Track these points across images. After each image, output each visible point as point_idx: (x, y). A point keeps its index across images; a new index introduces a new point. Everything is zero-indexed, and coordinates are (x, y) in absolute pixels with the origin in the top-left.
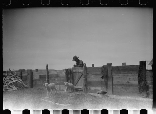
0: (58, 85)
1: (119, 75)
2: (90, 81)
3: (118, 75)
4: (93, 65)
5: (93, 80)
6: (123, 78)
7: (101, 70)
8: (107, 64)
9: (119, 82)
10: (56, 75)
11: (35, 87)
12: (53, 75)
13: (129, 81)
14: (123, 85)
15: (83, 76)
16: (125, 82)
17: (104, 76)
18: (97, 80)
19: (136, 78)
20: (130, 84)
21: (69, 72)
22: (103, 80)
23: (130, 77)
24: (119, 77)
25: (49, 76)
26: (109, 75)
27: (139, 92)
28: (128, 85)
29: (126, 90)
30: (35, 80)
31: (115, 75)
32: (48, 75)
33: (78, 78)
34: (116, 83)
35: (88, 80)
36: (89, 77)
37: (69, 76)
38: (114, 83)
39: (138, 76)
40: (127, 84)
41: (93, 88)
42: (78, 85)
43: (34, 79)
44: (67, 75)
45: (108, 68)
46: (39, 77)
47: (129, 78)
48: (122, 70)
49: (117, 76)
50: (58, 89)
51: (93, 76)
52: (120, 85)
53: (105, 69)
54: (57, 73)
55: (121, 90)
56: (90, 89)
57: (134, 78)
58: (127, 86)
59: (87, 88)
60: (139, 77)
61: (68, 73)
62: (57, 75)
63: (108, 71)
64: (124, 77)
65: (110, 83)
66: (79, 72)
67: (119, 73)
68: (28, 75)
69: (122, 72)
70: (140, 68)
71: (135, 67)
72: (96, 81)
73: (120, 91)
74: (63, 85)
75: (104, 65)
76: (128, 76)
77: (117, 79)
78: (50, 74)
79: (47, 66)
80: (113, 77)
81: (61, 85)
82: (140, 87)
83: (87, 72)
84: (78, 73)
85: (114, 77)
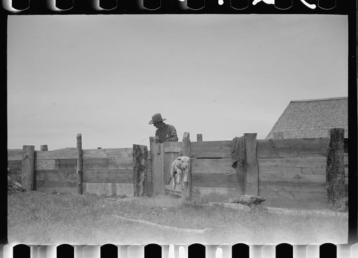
0: (110, 184)
1: (275, 161)
2: (200, 174)
3: (273, 161)
4: (200, 137)
5: (206, 172)
6: (286, 167)
7: (230, 148)
8: (246, 134)
9: (274, 175)
10: (105, 159)
11: (42, 189)
12: (94, 159)
13: (301, 175)
14: (283, 183)
16: (289, 176)
17: (238, 163)
18: (218, 171)
19: (317, 167)
20: (302, 180)
21: (143, 152)
22: (234, 171)
23: (304, 166)
24: (275, 164)
25: (84, 163)
26: (249, 161)
27: (330, 198)
28: (300, 184)
29: (293, 196)
30: (44, 171)
31: (265, 161)
32: (82, 160)
34: (266, 179)
35: (193, 172)
36: (197, 165)
37: (143, 162)
38: (261, 179)
39: (326, 164)
40: (296, 180)
41: (205, 191)
43: (39, 168)
44: (137, 159)
45: (248, 144)
46: (54, 163)
47: (301, 168)
48: (282, 148)
49: (271, 164)
50: (110, 194)
51: (206, 163)
52: (277, 183)
53: (241, 146)
54: (108, 154)
55: (279, 195)
56: (198, 193)
57: (313, 166)
58: (295, 187)
59: (191, 191)
60: (328, 164)
61: (141, 155)
62: (107, 160)
63: (248, 152)
64: (288, 164)
65: (251, 179)
67: (275, 156)
68: (24, 159)
69: (281, 154)
70: (330, 145)
71: (315, 142)
72: (214, 174)
73: (278, 197)
74: (122, 184)
76: (297, 162)
77: (269, 167)
78: (86, 156)
79: (79, 138)
80: (259, 164)
81: (118, 184)
82: (332, 187)
85: (261, 164)
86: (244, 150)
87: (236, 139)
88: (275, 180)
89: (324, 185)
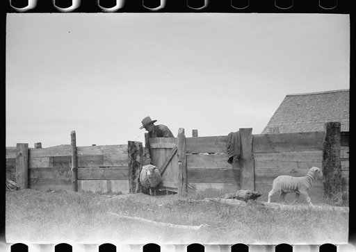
0: (105, 181)
1: (271, 156)
2: (196, 169)
3: (269, 156)
4: (195, 133)
5: (201, 167)
6: (282, 162)
7: (225, 144)
8: (241, 130)
9: (270, 170)
10: (99, 156)
11: (36, 187)
12: (89, 156)
13: (297, 170)
15: (176, 159)
16: (286, 170)
17: (234, 158)
18: (214, 167)
19: (313, 162)
21: (138, 148)
22: (230, 167)
23: (299, 160)
24: (271, 159)
25: (79, 160)
26: (245, 156)
27: (326, 192)
30: (38, 169)
31: (261, 156)
32: (76, 158)
33: (164, 164)
34: (262, 174)
35: (188, 167)
36: (192, 161)
37: (138, 158)
38: (257, 173)
39: (322, 158)
41: (201, 187)
43: (33, 166)
44: (132, 155)
45: (244, 139)
46: (48, 160)
47: (297, 162)
48: (278, 143)
49: (267, 159)
50: (105, 191)
51: (201, 158)
53: (236, 142)
54: (103, 151)
56: (194, 189)
57: (309, 160)
59: (187, 187)
60: (324, 158)
61: (136, 151)
62: (102, 157)
63: (243, 147)
64: (284, 159)
65: (247, 174)
66: (166, 149)
67: (271, 150)
68: (18, 157)
69: (277, 149)
70: (327, 139)
71: (311, 136)
72: (210, 169)
74: (117, 181)
75: (232, 133)
76: (293, 156)
77: (265, 162)
78: (80, 153)
79: (74, 135)
80: (255, 159)
81: (113, 181)
82: (329, 181)
83: (188, 149)
84: (162, 152)
85: (258, 159)
86: (239, 145)
87: (231, 134)
88: (272, 175)
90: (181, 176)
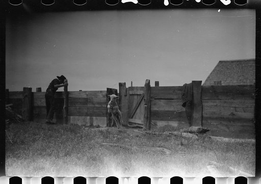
0: (89, 117)
1: (215, 102)
2: (157, 111)
4: (157, 83)
5: (162, 109)
6: (223, 107)
7: (180, 92)
8: (193, 82)
9: (215, 113)
10: (84, 99)
11: (37, 120)
12: (77, 98)
13: (235, 113)
14: (221, 119)
15: (143, 103)
16: (226, 113)
17: (187, 103)
18: (171, 109)
19: (247, 107)
20: (235, 117)
22: (184, 109)
23: (237, 106)
24: (215, 104)
25: (69, 101)
26: (196, 101)
28: (232, 119)
29: (228, 128)
30: (39, 107)
31: (207, 102)
32: (68, 99)
33: (136, 106)
34: (208, 116)
35: (152, 109)
36: (155, 104)
38: (205, 115)
40: (231, 117)
41: (161, 124)
42: (135, 118)
43: (35, 105)
45: (195, 89)
47: (235, 107)
48: (221, 92)
49: (212, 104)
50: (89, 125)
51: (162, 102)
52: (216, 119)
54: (87, 95)
55: (218, 128)
56: (156, 125)
57: (245, 106)
58: (230, 121)
59: (150, 123)
62: (87, 99)
63: (194, 95)
64: (225, 105)
65: (196, 115)
66: (138, 95)
67: (215, 98)
68: (24, 98)
69: (220, 97)
71: (247, 88)
72: (168, 111)
73: (216, 129)
74: (98, 117)
76: (232, 103)
77: (210, 107)
78: (71, 96)
80: (203, 104)
81: (94, 118)
83: (152, 95)
85: (205, 104)
86: (191, 93)
87: (186, 85)
88: (215, 116)
89: (252, 120)
90: (146, 115)
